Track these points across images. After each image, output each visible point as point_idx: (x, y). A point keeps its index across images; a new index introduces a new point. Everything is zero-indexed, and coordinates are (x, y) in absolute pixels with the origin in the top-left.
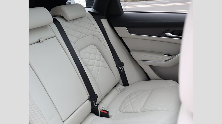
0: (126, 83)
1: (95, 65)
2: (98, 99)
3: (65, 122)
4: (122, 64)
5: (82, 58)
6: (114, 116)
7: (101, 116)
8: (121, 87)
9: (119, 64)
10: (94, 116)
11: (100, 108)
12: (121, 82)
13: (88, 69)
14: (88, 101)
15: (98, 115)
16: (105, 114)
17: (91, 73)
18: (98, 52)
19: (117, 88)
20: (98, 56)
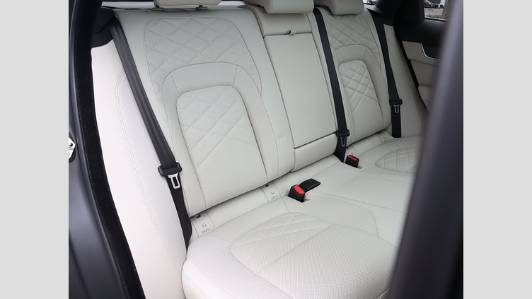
0: (397, 133)
1: (358, 89)
2: (348, 138)
3: (296, 149)
4: (400, 102)
5: (340, 74)
6: (365, 168)
7: (346, 163)
8: (388, 136)
9: (395, 101)
10: (336, 160)
11: (349, 153)
12: (390, 129)
13: (346, 93)
14: (334, 135)
15: (342, 161)
16: (353, 162)
17: (348, 99)
18: (367, 73)
19: (382, 136)
20: (365, 79)
